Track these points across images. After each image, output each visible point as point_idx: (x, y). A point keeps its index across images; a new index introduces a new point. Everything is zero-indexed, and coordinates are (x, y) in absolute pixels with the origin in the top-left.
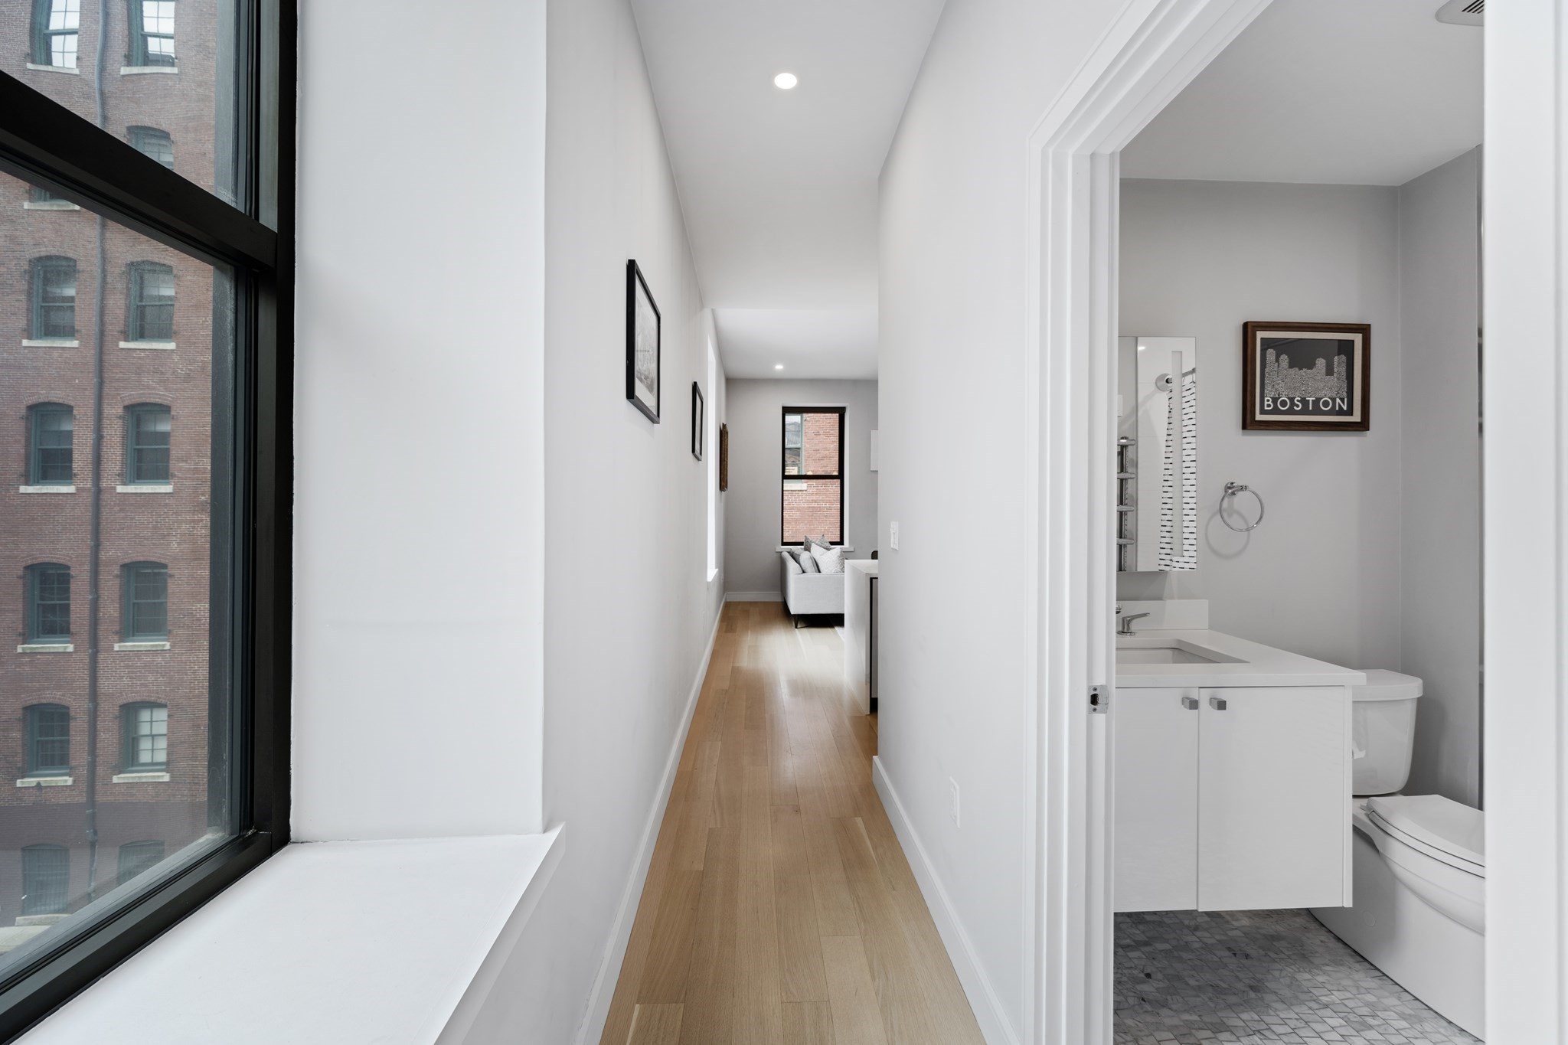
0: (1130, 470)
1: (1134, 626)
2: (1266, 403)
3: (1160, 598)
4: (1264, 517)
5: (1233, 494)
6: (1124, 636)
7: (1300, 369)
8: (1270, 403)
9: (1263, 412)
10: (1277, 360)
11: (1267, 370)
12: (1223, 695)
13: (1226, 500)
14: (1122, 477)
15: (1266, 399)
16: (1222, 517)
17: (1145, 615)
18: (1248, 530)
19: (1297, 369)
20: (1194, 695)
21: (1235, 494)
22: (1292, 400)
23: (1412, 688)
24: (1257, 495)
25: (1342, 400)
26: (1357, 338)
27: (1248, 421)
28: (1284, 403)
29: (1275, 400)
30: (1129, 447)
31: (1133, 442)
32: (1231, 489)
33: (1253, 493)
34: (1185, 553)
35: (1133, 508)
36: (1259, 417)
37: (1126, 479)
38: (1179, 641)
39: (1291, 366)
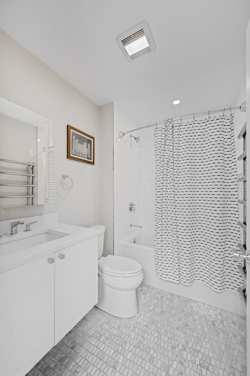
0: (35, 174)
1: (31, 227)
2: (73, 152)
3: (42, 215)
4: (73, 185)
5: (64, 178)
6: (27, 232)
7: (81, 144)
8: (74, 152)
9: (72, 154)
10: (76, 140)
11: (73, 142)
12: (63, 252)
13: (63, 180)
14: (33, 176)
15: (73, 150)
16: (62, 185)
17: (36, 222)
18: (69, 189)
19: (80, 144)
20: (53, 257)
21: (65, 178)
22: (79, 152)
23: (103, 229)
24: (71, 179)
25: (89, 155)
26: (92, 140)
27: (69, 156)
28: (77, 153)
29: (75, 151)
30: (35, 166)
31: (36, 165)
32: (64, 177)
33: (70, 178)
34: (50, 197)
35: (36, 186)
36: (71, 155)
37: (34, 177)
38: (48, 230)
39: (79, 142)
